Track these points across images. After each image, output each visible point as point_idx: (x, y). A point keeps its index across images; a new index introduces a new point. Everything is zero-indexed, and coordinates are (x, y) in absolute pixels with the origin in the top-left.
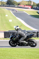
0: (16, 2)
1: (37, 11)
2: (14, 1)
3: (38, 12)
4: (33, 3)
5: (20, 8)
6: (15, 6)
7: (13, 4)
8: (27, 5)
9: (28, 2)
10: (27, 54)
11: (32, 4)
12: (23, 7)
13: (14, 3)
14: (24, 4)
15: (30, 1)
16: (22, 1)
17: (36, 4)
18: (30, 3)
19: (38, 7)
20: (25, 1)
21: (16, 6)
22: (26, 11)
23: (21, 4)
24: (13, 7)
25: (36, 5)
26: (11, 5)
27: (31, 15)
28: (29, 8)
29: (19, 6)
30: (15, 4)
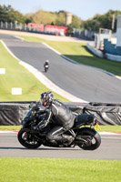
0: (20, 15)
2: (12, 10)
3: (86, 47)
4: (73, 17)
5: (32, 31)
6: (17, 27)
7: (9, 21)
8: (52, 24)
9: (58, 14)
10: (52, 176)
11: (69, 21)
12: (42, 31)
13: (13, 16)
14: (45, 22)
15: (62, 12)
16: (38, 13)
17: (82, 21)
18: (61, 18)
19: (86, 32)
20: (46, 12)
21: (21, 28)
22: (50, 43)
23: (34, 19)
24: (9, 29)
25: (80, 23)
26: (4, 22)
27: (67, 55)
28: (59, 35)
29: (29, 26)
30: (15, 19)
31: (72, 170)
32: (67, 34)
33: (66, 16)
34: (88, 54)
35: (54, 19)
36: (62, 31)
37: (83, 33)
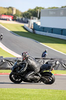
1: (23, 24)
3: (23, 27)
4: (17, 10)
8: (5, 14)
9: (8, 8)
11: (14, 13)
14: (1, 13)
15: (10, 7)
17: (22, 13)
18: (10, 11)
19: (24, 19)
22: (4, 25)
25: (20, 14)
27: (13, 31)
28: (9, 20)
31: (16, 94)
32: (13, 20)
33: (13, 10)
34: (25, 31)
35: (6, 11)
36: (10, 18)
37: (22, 19)
